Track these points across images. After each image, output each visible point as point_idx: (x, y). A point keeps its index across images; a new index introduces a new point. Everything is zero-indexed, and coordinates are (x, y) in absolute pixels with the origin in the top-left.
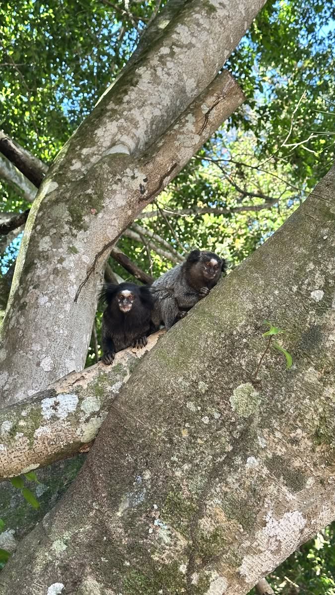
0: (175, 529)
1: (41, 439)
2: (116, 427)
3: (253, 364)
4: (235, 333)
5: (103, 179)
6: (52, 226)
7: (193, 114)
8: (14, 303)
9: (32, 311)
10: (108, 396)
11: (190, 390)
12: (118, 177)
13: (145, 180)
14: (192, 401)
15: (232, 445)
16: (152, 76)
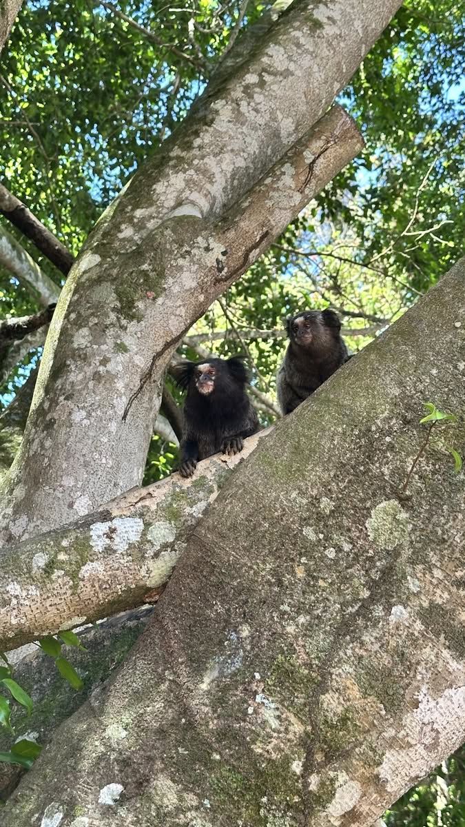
0: (287, 708)
1: (89, 580)
2: (198, 563)
3: (399, 473)
4: (374, 428)
5: (164, 250)
6: (92, 314)
7: (292, 164)
8: (37, 420)
9: (63, 430)
10: (186, 521)
11: (308, 510)
12: (186, 248)
13: (224, 254)
14: (311, 526)
15: (369, 589)
16: (233, 113)
